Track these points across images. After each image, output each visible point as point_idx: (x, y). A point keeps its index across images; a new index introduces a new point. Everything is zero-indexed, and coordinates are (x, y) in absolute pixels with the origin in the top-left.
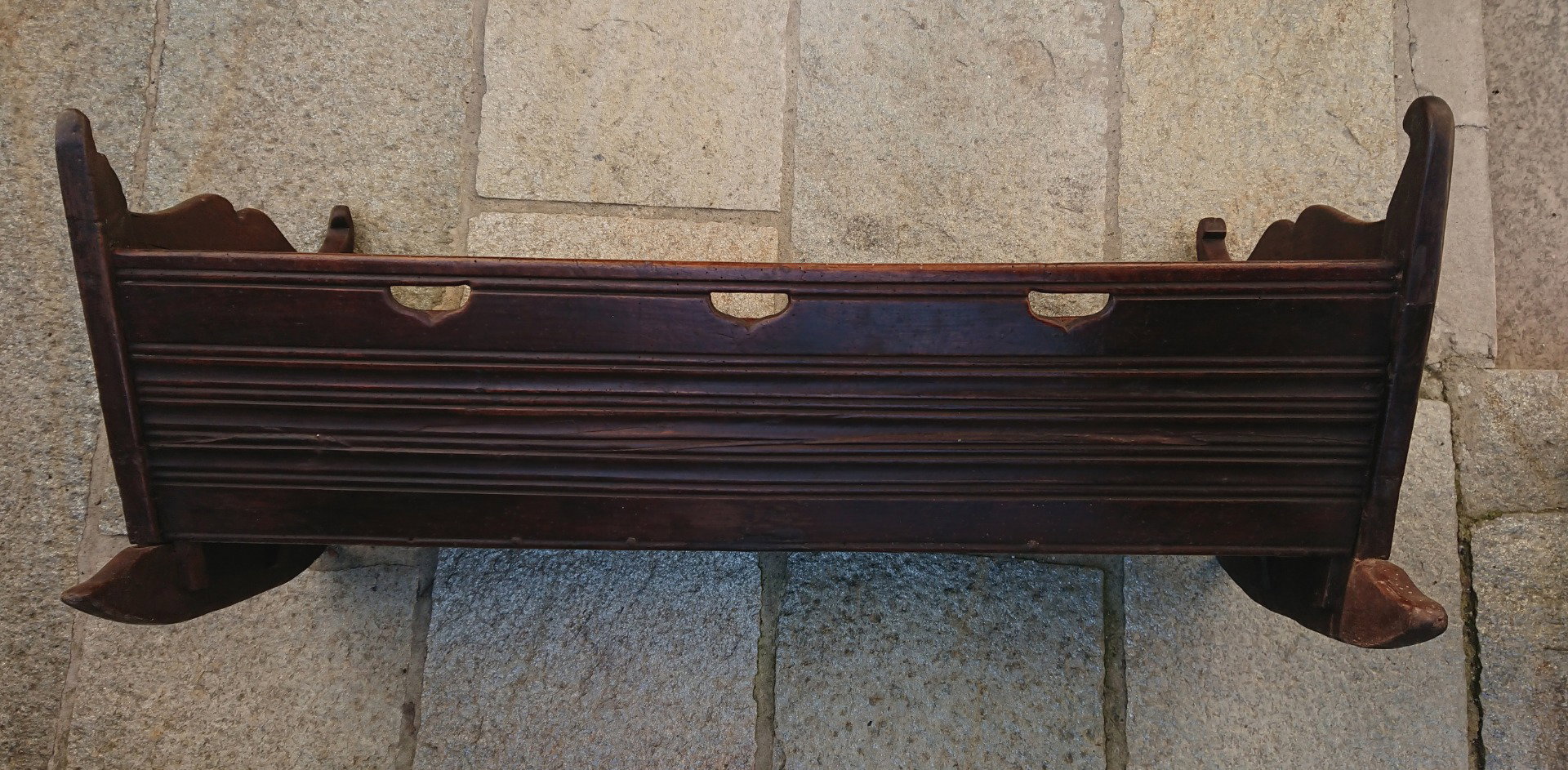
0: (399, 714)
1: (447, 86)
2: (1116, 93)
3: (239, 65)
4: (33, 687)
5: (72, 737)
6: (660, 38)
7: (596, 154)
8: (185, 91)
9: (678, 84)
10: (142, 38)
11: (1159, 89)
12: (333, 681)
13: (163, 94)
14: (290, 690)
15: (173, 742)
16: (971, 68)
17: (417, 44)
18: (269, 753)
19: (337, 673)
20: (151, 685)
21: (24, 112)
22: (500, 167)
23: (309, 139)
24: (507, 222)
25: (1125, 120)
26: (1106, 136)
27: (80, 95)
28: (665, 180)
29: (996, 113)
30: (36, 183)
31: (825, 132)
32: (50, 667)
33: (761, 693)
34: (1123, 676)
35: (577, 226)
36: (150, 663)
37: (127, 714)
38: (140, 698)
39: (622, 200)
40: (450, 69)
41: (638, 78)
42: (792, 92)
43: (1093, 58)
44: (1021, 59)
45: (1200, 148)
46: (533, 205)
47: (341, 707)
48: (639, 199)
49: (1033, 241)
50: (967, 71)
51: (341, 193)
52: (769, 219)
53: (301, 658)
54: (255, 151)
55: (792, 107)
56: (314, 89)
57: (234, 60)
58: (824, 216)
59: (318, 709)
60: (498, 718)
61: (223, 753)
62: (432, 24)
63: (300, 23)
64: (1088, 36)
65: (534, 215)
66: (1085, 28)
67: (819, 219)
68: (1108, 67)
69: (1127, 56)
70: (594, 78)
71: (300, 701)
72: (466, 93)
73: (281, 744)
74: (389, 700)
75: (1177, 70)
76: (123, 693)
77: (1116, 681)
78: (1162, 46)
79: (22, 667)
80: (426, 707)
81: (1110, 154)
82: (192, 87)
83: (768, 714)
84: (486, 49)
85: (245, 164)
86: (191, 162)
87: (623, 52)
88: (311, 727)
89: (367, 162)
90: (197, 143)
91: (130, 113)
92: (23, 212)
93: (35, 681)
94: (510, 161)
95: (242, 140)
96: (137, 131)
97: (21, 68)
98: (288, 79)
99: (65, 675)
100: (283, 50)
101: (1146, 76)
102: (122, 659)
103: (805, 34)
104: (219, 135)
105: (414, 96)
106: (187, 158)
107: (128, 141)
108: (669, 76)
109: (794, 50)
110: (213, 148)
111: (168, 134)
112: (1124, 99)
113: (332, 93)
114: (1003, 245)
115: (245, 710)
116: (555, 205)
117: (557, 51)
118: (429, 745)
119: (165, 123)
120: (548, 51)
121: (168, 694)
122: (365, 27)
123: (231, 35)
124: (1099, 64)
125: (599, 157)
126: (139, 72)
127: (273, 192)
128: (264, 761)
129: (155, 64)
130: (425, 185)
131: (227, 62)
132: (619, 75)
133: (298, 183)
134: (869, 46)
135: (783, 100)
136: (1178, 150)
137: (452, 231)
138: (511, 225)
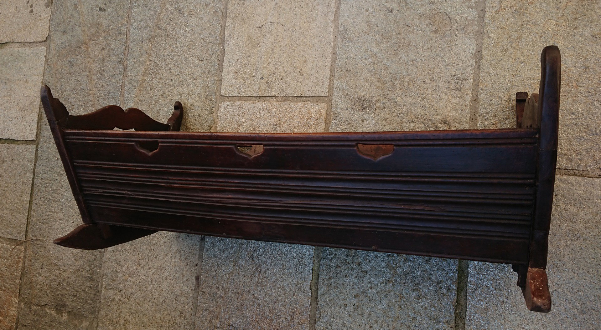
0: (194, 279)
1: (213, 54)
2: (480, 34)
3: (150, 52)
4: (95, 259)
5: (105, 277)
6: (285, 28)
7: (261, 77)
8: (135, 62)
9: (291, 47)
10: (122, 45)
11: (503, 30)
12: (175, 266)
13: (128, 64)
14: (163, 268)
15: (130, 281)
16: (412, 28)
17: (203, 39)
18: (157, 288)
19: (176, 264)
20: (125, 262)
21: (92, 73)
22: (229, 84)
23: (170, 78)
24: (231, 105)
25: (485, 46)
26: (475, 54)
27: (106, 66)
28: (285, 86)
29: (422, 47)
30: (95, 96)
31: (348, 61)
32: (99, 254)
33: (313, 288)
34: (466, 299)
35: (254, 105)
36: (125, 255)
37: (119, 271)
38: (122, 266)
39: (269, 95)
40: (214, 48)
41: (277, 45)
42: (335, 46)
43: (471, 18)
44: (436, 21)
45: (522, 57)
46: (240, 98)
47: (177, 275)
48: (275, 94)
49: (436, 105)
50: (411, 29)
51: (180, 97)
52: (324, 100)
53: (167, 257)
54: (155, 82)
55: (334, 52)
56: (172, 59)
57: (149, 50)
58: (345, 98)
59: (171, 275)
60: (224, 285)
61: (144, 287)
62: (208, 31)
63: (168, 35)
64: (468, 7)
65: (240, 102)
66: (467, 4)
67: (343, 99)
68: (477, 21)
69: (487, 15)
70: (261, 47)
71: (166, 272)
72: (219, 57)
73: (160, 285)
74: (191, 274)
75: (512, 20)
76: (118, 264)
77: (462, 301)
78: (505, 9)
79: (92, 253)
80: (202, 279)
81: (476, 62)
82: (137, 61)
83: (316, 296)
84: (225, 39)
85: (152, 87)
86: (137, 87)
87: (272, 35)
88: (169, 281)
89: (188, 85)
90: (138, 81)
91: (120, 71)
92: (92, 106)
93: (95, 258)
94: (232, 82)
95: (151, 79)
96: (121, 77)
97: (90, 58)
98: (164, 56)
99: (103, 257)
100: (163, 46)
101: (497, 24)
102: (118, 253)
103: (341, 20)
104: (145, 78)
105: (202, 59)
106: (135, 86)
107: (119, 81)
108: (288, 44)
109: (337, 27)
110: (143, 82)
111: (130, 78)
112: (485, 36)
113: (177, 60)
114: (422, 107)
115: (150, 273)
116: (247, 98)
117: (249, 38)
118: (203, 292)
119: (129, 74)
120: (246, 38)
121: (130, 266)
122: (187, 35)
123: (148, 41)
124: (473, 20)
125: (262, 78)
126: (122, 57)
127: (160, 97)
128: (155, 290)
129: (127, 53)
130: (205, 92)
131: (146, 51)
132: (270, 45)
133: (167, 93)
134: (367, 22)
135: (331, 49)
136: (510, 59)
137: (214, 109)
138: (232, 106)
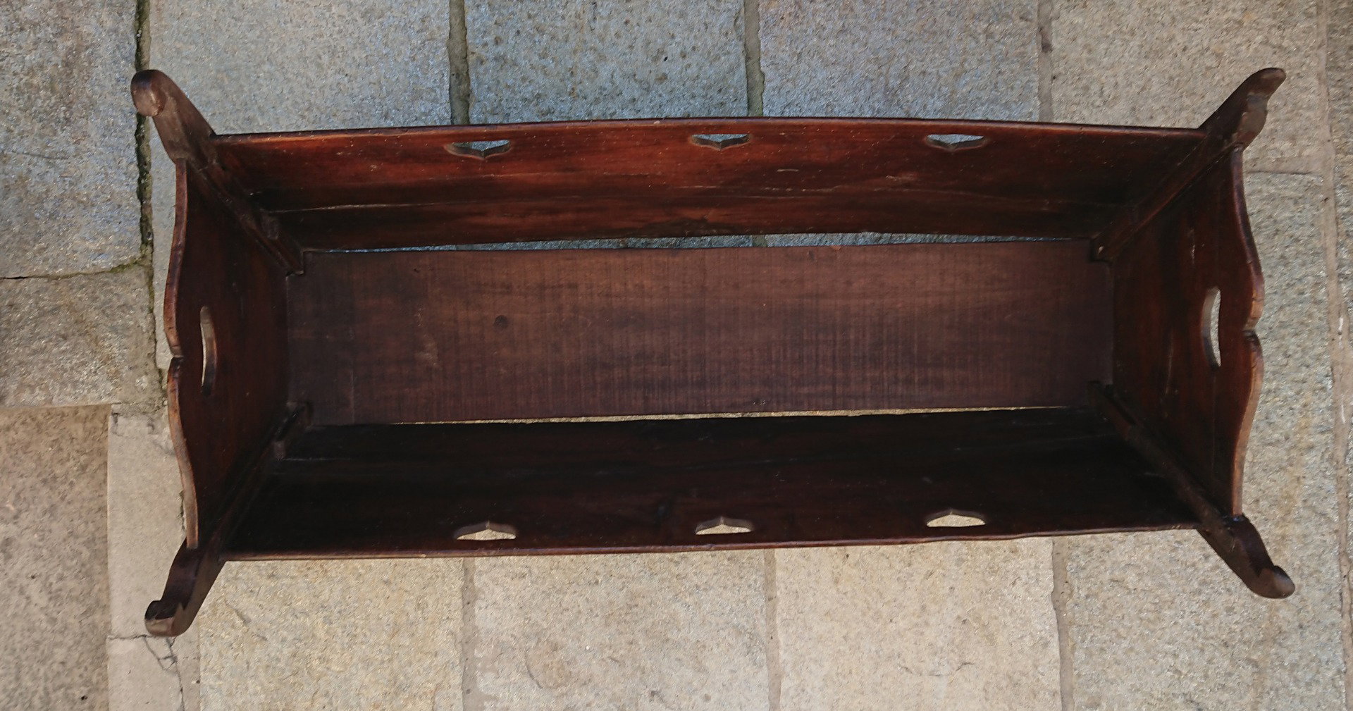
0: (1054, 44)
1: (1087, 597)
2: (467, 642)
6: (899, 661)
9: (878, 616)
12: (1112, 66)
14: (1146, 57)
16: (605, 656)
18: (1156, 7)
19: (1110, 73)
20: (1258, 54)
25: (458, 615)
26: (476, 598)
29: (580, 612)
31: (737, 581)
32: (1341, 64)
33: (758, 79)
34: (453, 111)
37: (1273, 31)
38: (1266, 43)
40: (1086, 613)
41: (915, 620)
42: (770, 617)
43: (490, 676)
44: (558, 669)
45: (388, 593)
47: (1103, 46)
50: (608, 652)
53: (1141, 83)
55: (770, 603)
56: (1205, 582)
59: (1120, 43)
60: (973, 44)
63: (1226, 644)
64: (495, 698)
66: (498, 705)
68: (476, 668)
69: (458, 680)
70: (955, 616)
71: (1136, 48)
72: (1069, 591)
73: (1145, 15)
74: (1065, 54)
75: (410, 669)
76: (1280, 47)
77: (459, 106)
78: (425, 693)
80: (1034, 50)
81: (472, 580)
82: (1311, 575)
83: (751, 62)
84: (1056, 636)
86: (1299, 504)
87: (931, 645)
88: (1124, 28)
90: (1298, 523)
96: (1351, 529)
99: (1327, 58)
101: (439, 661)
103: (763, 676)
104: (1279, 531)
105: (1116, 584)
106: (1304, 508)
108: (886, 623)
109: (772, 660)
110: (1283, 519)
111: (1325, 529)
112: (460, 635)
113: (1189, 581)
115: (1180, 39)
117: (991, 639)
118: (1027, 20)
119: (1328, 539)
120: (1000, 639)
121: (1243, 48)
122: (1167, 646)
123: (1284, 628)
124: (484, 670)
129: (1346, 594)
132: (933, 620)
134: (701, 669)
135: (779, 610)
